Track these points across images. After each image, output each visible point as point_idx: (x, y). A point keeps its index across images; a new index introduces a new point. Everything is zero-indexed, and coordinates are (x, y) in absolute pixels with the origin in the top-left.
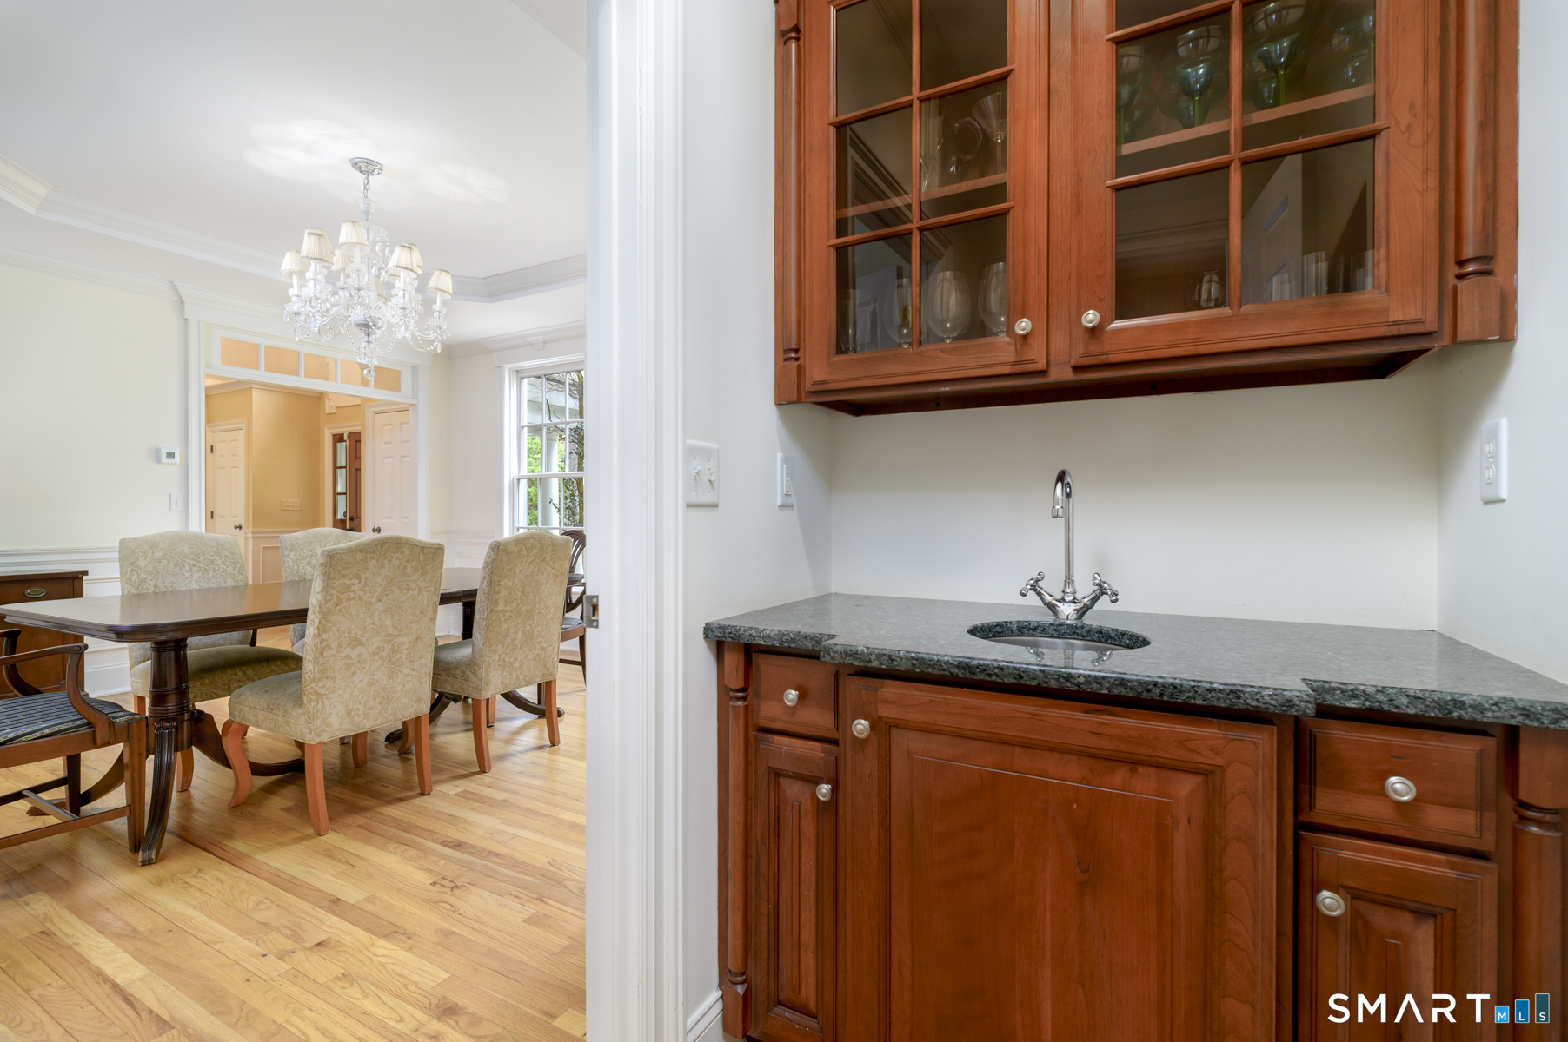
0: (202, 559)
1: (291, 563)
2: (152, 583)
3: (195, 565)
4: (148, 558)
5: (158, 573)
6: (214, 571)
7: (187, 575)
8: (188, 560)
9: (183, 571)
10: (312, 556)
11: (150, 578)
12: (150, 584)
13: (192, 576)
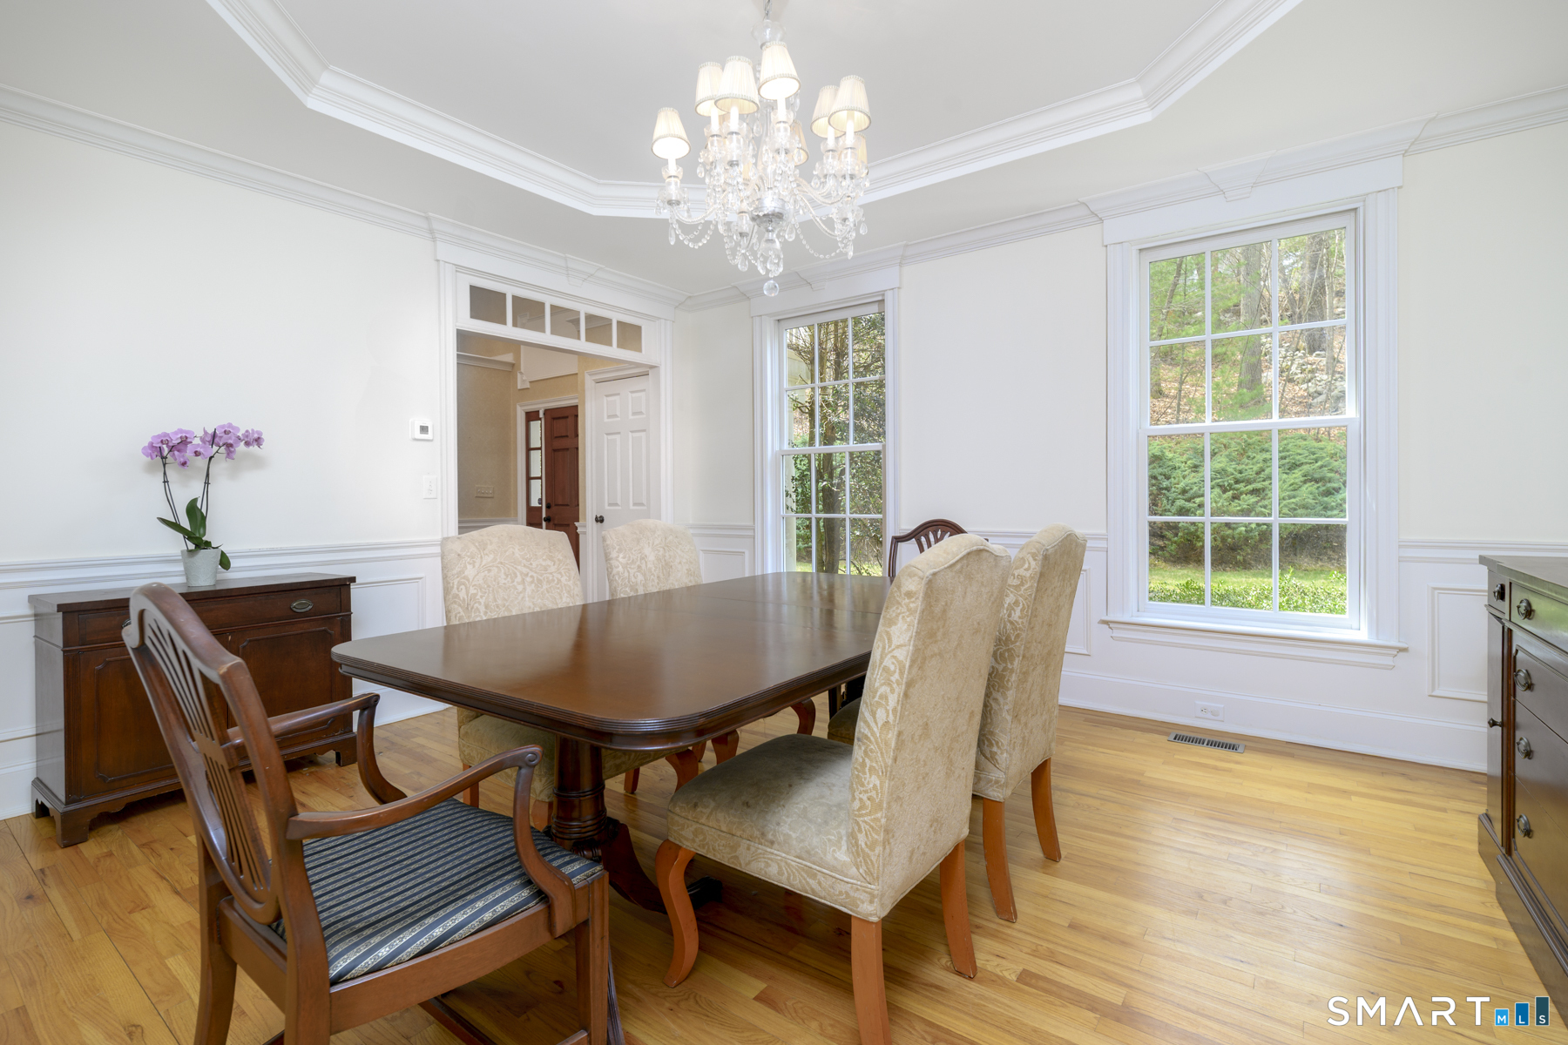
0: (534, 565)
1: (620, 569)
2: (482, 601)
3: (527, 575)
4: (477, 565)
5: (489, 586)
6: (549, 582)
7: (520, 588)
8: (519, 567)
9: (515, 583)
10: (642, 559)
11: (480, 594)
12: (480, 603)
13: (525, 589)
